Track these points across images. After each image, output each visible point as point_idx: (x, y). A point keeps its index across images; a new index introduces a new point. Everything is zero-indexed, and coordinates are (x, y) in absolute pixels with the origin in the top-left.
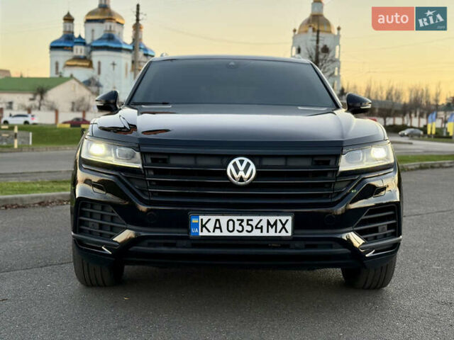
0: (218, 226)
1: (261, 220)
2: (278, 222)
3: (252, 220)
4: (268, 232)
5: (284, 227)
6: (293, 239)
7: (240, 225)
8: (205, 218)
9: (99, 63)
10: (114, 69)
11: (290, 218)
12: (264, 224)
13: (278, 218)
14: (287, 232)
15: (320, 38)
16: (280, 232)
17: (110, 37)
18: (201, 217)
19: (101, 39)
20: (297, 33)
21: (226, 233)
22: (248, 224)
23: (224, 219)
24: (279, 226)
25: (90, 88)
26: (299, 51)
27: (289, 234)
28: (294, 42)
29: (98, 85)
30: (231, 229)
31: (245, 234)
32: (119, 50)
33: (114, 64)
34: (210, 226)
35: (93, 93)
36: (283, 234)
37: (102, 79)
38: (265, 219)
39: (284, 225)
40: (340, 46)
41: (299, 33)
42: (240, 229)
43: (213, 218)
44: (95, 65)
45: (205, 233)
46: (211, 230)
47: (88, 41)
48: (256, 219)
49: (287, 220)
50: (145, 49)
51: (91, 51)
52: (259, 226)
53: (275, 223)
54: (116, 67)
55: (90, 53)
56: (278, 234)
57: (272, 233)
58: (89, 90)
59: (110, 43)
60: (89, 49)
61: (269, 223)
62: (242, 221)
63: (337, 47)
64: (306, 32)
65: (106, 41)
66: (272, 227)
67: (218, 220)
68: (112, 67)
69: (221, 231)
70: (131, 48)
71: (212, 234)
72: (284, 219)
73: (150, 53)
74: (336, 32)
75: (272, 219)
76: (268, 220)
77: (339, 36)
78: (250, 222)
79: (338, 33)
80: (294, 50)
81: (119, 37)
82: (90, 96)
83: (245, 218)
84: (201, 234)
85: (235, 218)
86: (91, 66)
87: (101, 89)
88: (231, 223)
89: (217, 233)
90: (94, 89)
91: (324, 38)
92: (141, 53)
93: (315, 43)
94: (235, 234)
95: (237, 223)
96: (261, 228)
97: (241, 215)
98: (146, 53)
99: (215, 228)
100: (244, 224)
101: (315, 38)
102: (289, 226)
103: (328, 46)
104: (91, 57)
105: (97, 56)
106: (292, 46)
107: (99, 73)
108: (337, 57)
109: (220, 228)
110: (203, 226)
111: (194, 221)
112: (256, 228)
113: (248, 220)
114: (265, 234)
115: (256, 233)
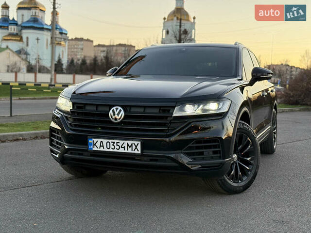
0: (102, 145)
1: (124, 143)
2: (133, 144)
3: (119, 143)
4: (128, 150)
5: (136, 148)
6: (142, 155)
7: (113, 145)
8: (95, 140)
9: (27, 38)
10: (38, 42)
11: (139, 143)
12: (125, 145)
13: (133, 142)
14: (138, 151)
15: (182, 24)
16: (134, 150)
17: (35, 20)
18: (93, 139)
19: (28, 21)
20: (166, 20)
21: (106, 149)
22: (117, 145)
23: (105, 141)
24: (134, 147)
25: (20, 55)
26: (168, 32)
27: (140, 152)
28: (164, 26)
29: (26, 54)
30: (108, 147)
31: (115, 150)
32: (42, 29)
33: (38, 39)
34: (98, 144)
35: (22, 59)
36: (136, 152)
37: (29, 49)
38: (126, 142)
39: (136, 146)
40: (195, 29)
41: (167, 20)
42: (113, 147)
43: (100, 140)
44: (25, 39)
45: (95, 149)
46: (99, 147)
47: (19, 23)
48: (121, 142)
49: (138, 144)
50: (61, 29)
51: (21, 30)
52: (123, 146)
53: (132, 145)
54: (39, 41)
55: (21, 31)
56: (133, 152)
57: (130, 151)
58: (20, 57)
59: (35, 24)
60: (20, 28)
61: (128, 145)
62: (114, 143)
63: (193, 30)
64: (172, 19)
65: (33, 22)
66: (130, 147)
67: (101, 142)
68: (36, 40)
69: (104, 148)
70: (50, 28)
71: (99, 149)
72: (136, 143)
73: (64, 32)
74: (192, 20)
75: (130, 143)
76: (128, 143)
77: (194, 23)
78: (118, 144)
79: (194, 21)
80: (164, 32)
81: (41, 19)
82: (20, 62)
83: (116, 141)
84: (93, 149)
85: (110, 141)
86: (21, 40)
87: (28, 56)
88: (108, 143)
89: (101, 149)
90: (24, 56)
91: (185, 24)
92: (58, 32)
93: (178, 27)
94: (111, 150)
95: (112, 144)
96: (124, 147)
97: (113, 139)
98: (61, 31)
99: (100, 146)
100: (115, 144)
101: (179, 24)
102: (139, 147)
103: (187, 30)
104: (21, 34)
105: (26, 34)
106: (163, 30)
107: (27, 45)
108: (193, 37)
109: (103, 146)
110: (95, 145)
111: (90, 141)
112: (122, 147)
113: (117, 143)
114: (126, 151)
115: (122, 150)
